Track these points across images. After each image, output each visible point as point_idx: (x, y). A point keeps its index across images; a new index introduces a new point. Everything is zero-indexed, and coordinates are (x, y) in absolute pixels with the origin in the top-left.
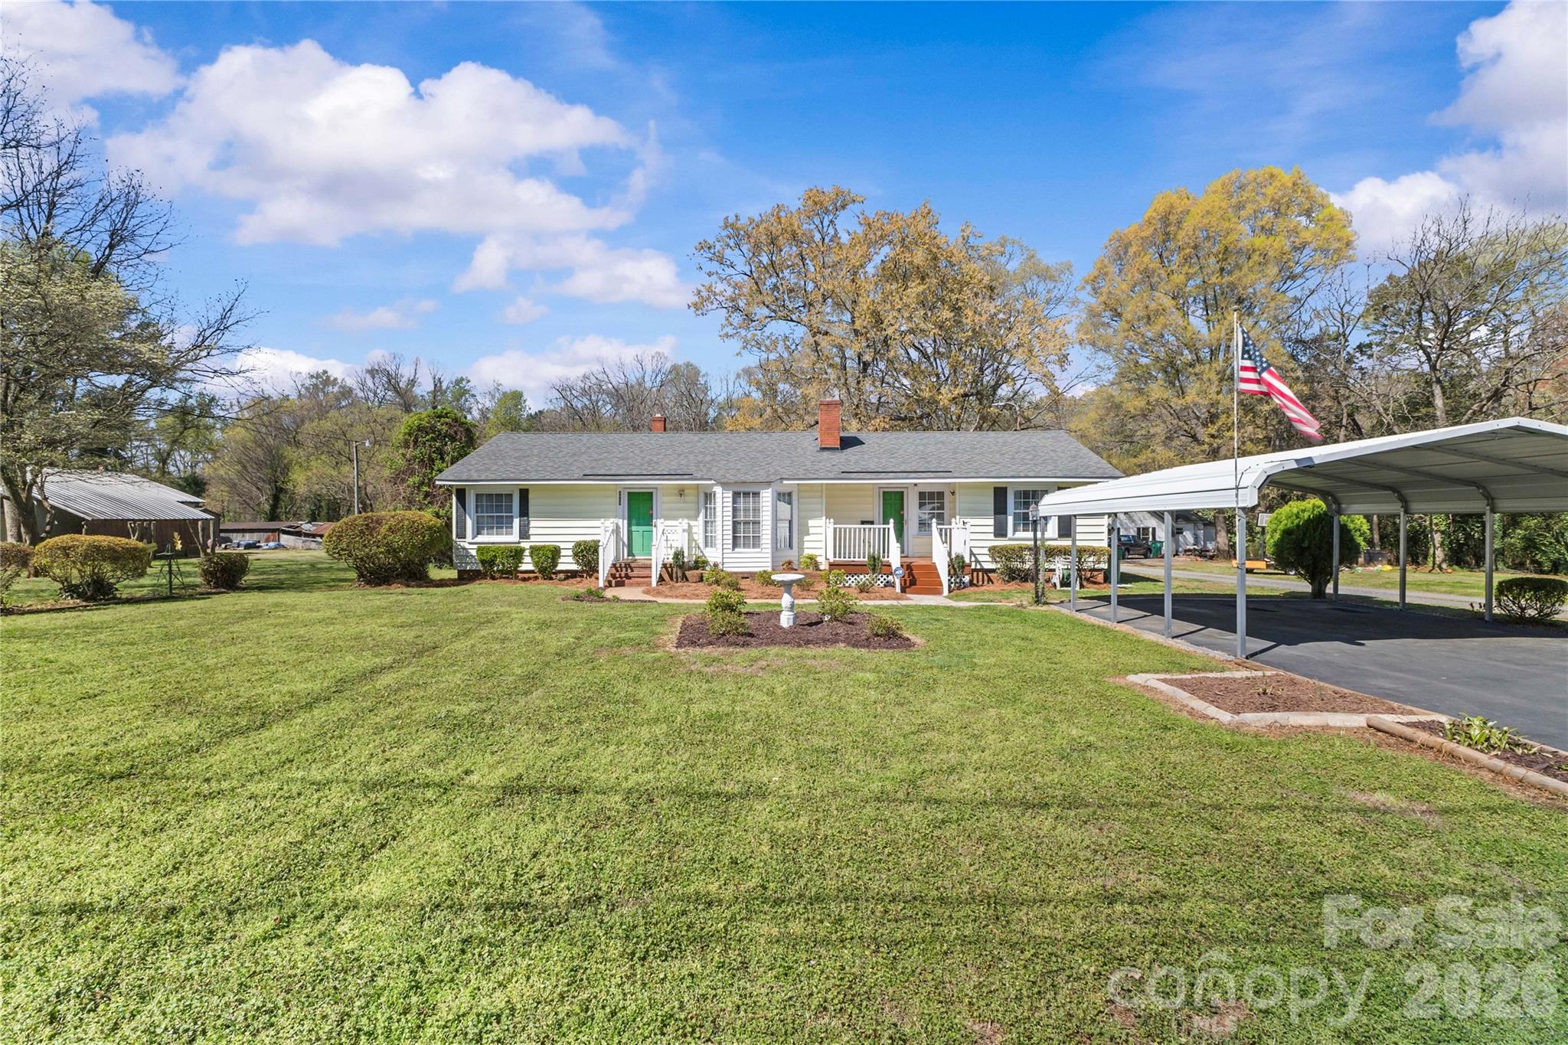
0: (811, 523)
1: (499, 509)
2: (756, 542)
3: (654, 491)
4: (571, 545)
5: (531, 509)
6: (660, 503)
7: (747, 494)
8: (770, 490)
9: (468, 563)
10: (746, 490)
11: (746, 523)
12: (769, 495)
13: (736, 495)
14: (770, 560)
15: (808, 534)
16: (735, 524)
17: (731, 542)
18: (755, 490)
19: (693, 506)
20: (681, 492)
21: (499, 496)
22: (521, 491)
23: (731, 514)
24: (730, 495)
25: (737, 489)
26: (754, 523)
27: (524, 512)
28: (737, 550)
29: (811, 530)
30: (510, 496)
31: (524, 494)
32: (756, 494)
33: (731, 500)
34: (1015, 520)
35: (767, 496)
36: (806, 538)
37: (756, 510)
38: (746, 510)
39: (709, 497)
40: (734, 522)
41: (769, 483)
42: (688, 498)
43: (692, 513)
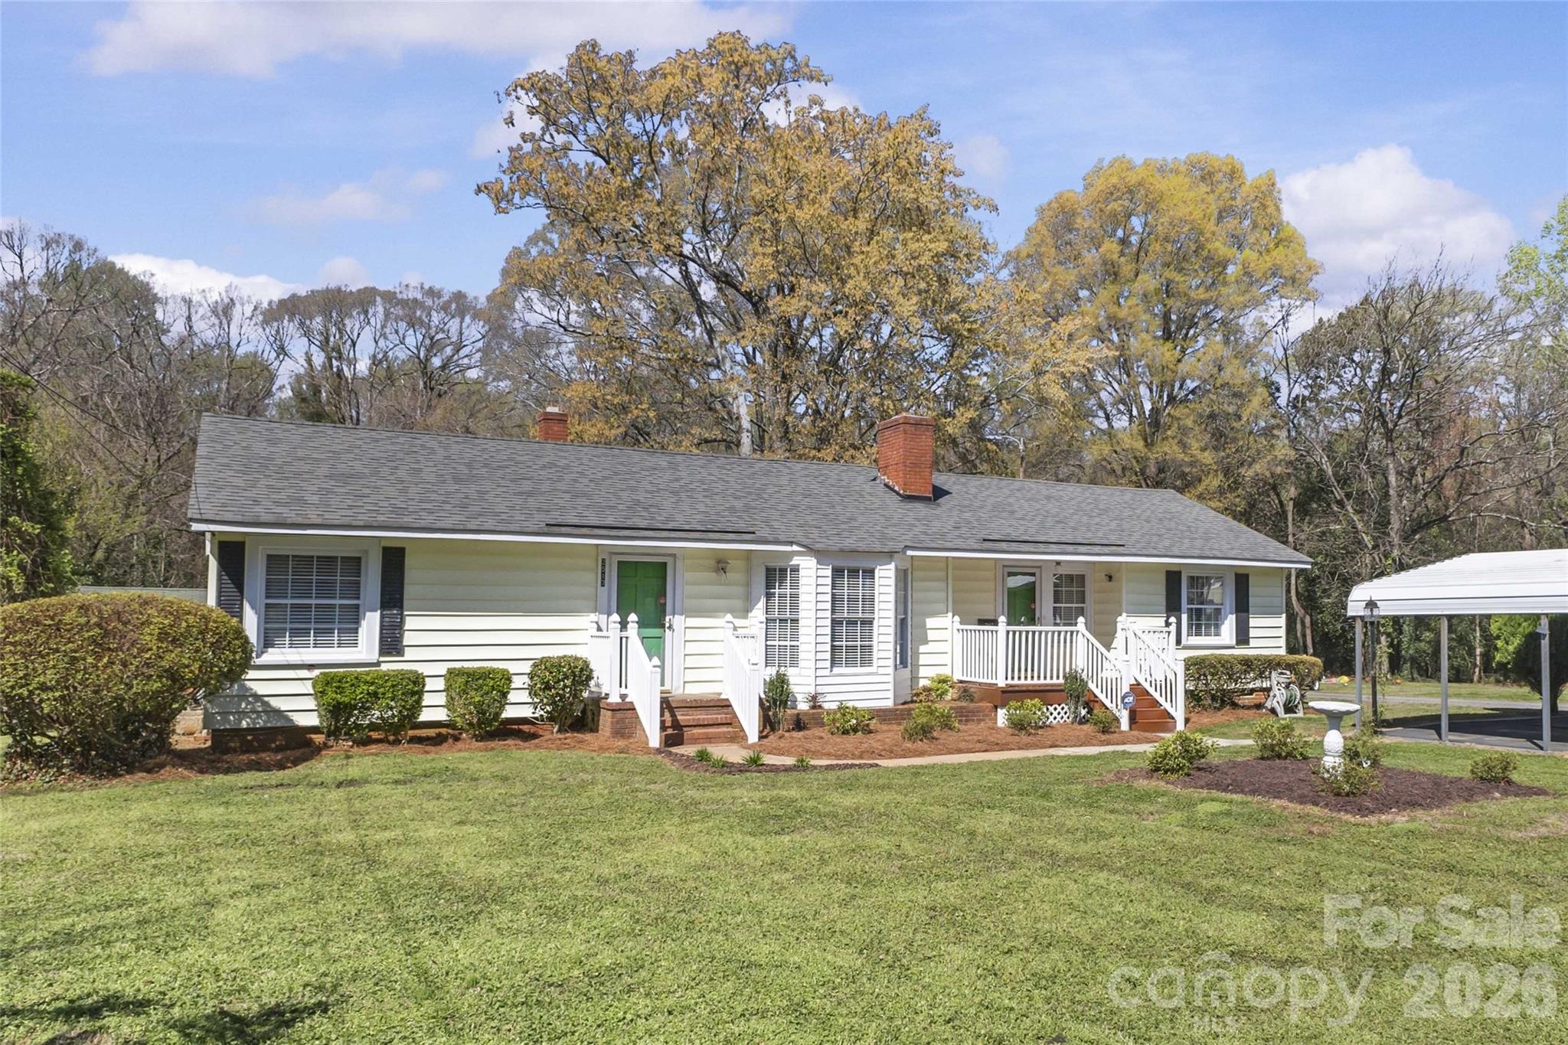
0: (930, 622)
1: (326, 589)
2: (863, 655)
3: (669, 561)
4: (527, 667)
5: (409, 591)
6: (683, 584)
7: (854, 572)
8: (892, 566)
9: (243, 714)
10: (853, 564)
11: (852, 623)
12: (892, 573)
13: (837, 572)
14: (891, 686)
15: (926, 642)
16: (835, 623)
17: (828, 656)
18: (868, 565)
19: (739, 590)
20: (721, 564)
21: (327, 561)
22: (387, 551)
23: (829, 606)
24: (829, 573)
25: (840, 564)
26: (864, 623)
27: (393, 600)
28: (836, 670)
29: (931, 635)
30: (354, 564)
31: (394, 559)
32: (870, 573)
33: (829, 581)
34: (1190, 618)
35: (886, 576)
36: (922, 649)
37: (869, 600)
38: (853, 600)
39: (776, 575)
40: (834, 622)
41: (890, 555)
42: (731, 576)
43: (738, 603)
